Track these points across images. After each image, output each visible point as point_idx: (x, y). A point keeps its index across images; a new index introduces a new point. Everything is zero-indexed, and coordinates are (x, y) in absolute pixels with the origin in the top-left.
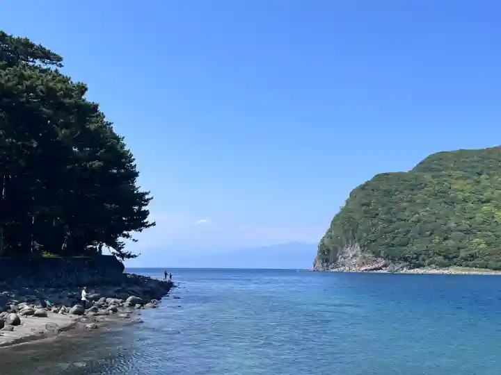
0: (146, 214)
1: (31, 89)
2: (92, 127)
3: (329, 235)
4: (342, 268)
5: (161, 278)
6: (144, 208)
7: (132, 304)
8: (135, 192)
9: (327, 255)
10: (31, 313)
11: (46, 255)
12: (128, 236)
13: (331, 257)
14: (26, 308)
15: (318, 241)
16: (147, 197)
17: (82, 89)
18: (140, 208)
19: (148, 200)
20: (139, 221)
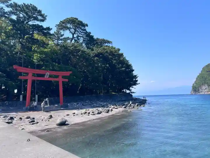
0: (137, 81)
1: (107, 52)
2: (121, 59)
3: (195, 82)
4: (201, 93)
5: (143, 98)
6: (136, 79)
7: (138, 105)
8: (133, 75)
9: (196, 89)
10: (114, 108)
11: (113, 93)
12: (133, 87)
13: (197, 90)
14: (113, 107)
15: (192, 85)
16: (137, 76)
17: (119, 50)
18: (135, 79)
19: (137, 77)
20: (135, 83)
